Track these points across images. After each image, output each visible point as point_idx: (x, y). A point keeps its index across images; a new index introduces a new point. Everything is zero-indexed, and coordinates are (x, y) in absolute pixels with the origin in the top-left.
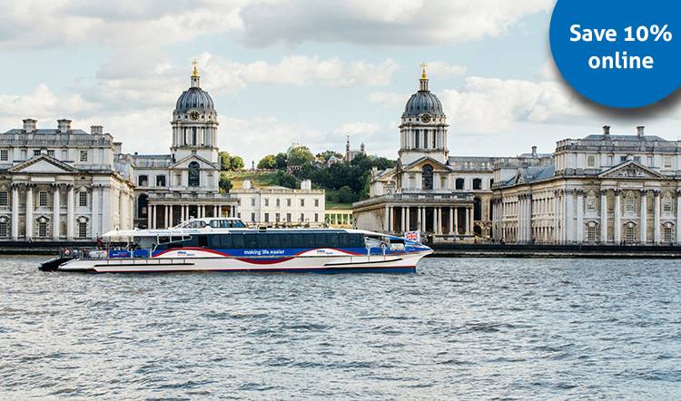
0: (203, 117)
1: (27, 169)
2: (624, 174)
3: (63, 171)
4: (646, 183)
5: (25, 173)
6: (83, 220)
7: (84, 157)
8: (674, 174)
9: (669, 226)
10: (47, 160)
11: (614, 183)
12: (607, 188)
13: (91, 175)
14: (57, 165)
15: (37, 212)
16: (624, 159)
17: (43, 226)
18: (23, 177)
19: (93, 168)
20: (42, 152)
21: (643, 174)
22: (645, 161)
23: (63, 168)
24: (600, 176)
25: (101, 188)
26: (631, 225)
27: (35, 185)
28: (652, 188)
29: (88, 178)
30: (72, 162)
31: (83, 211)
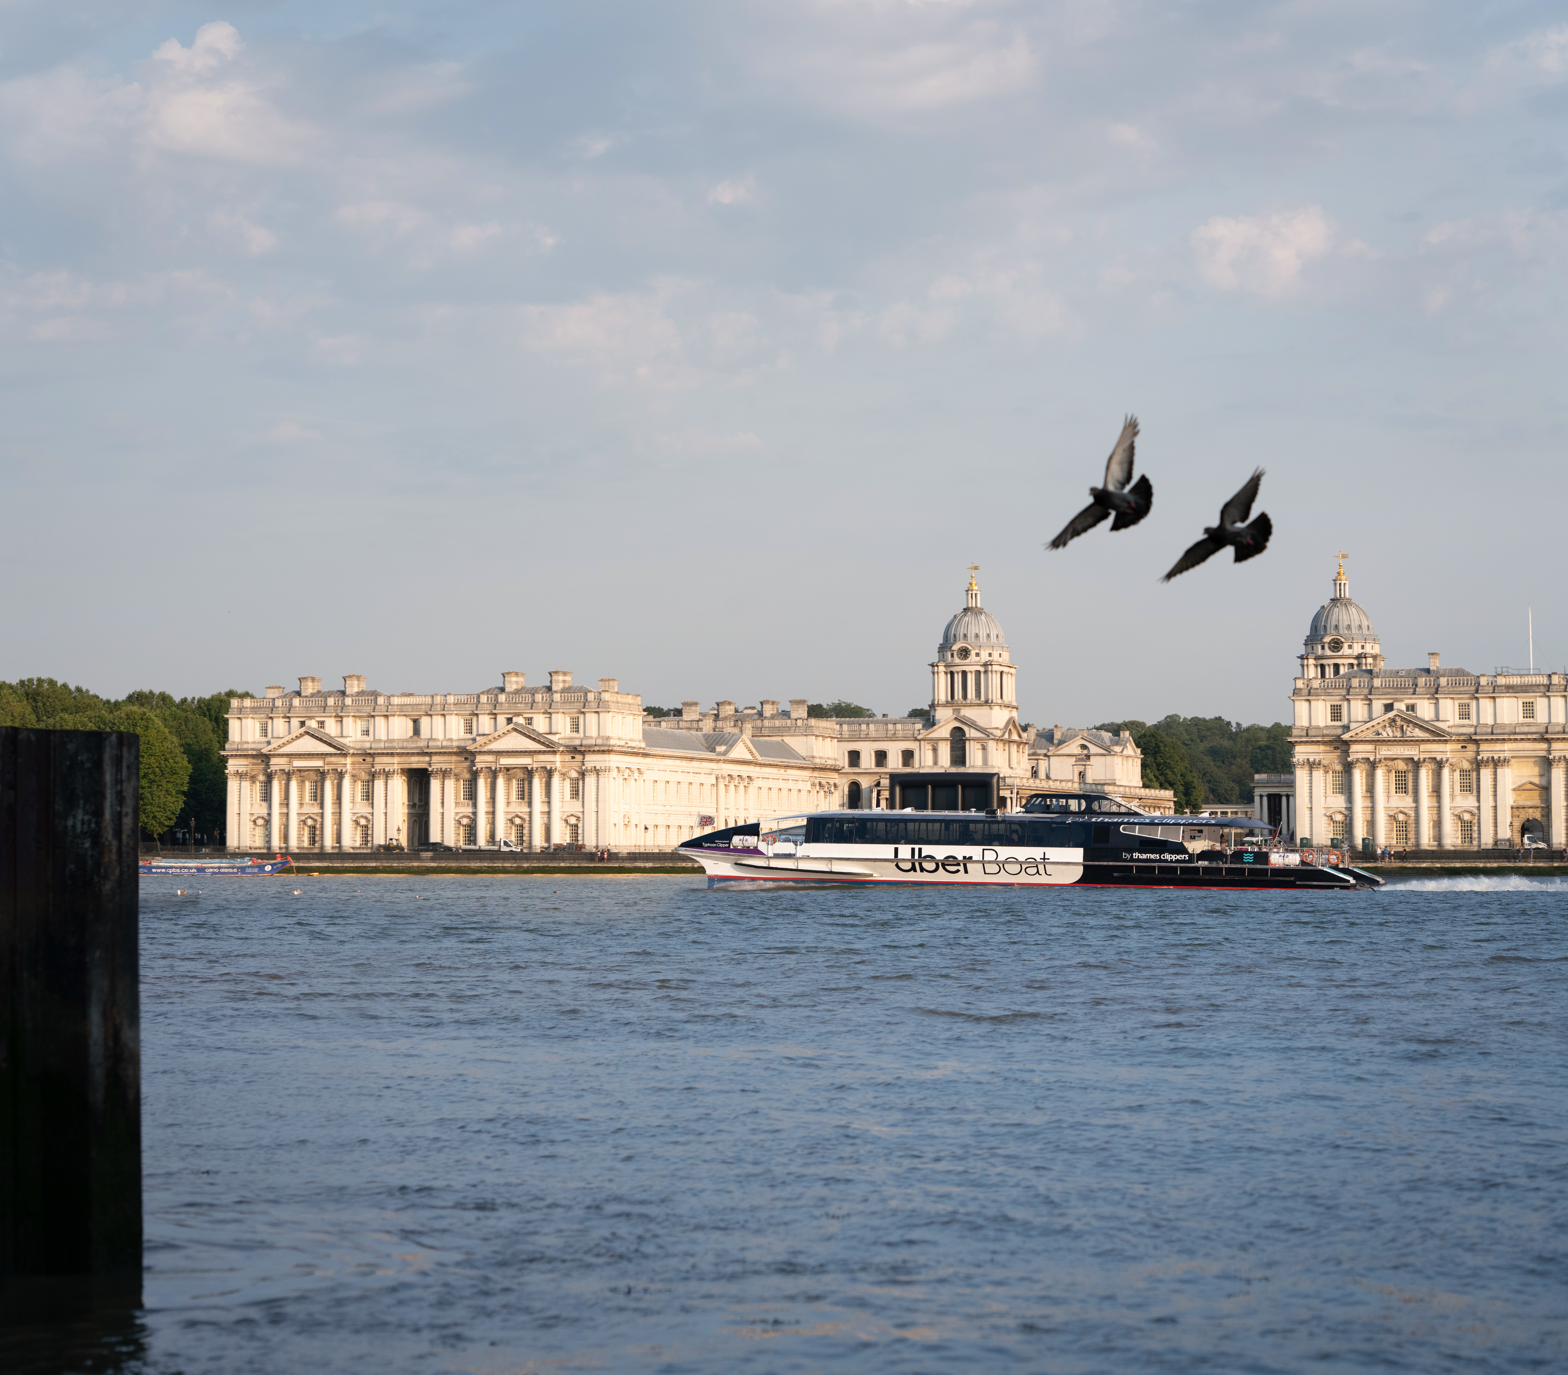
0: (977, 655)
1: (495, 746)
2: (1388, 733)
3: (543, 748)
4: (1423, 747)
5: (490, 752)
6: (573, 821)
7: (576, 728)
8: (1472, 730)
9: (1467, 817)
10: (520, 732)
11: (1370, 747)
12: (1360, 756)
13: (583, 753)
14: (534, 739)
15: (510, 809)
16: (1389, 708)
17: (522, 830)
18: (490, 758)
19: (585, 742)
20: (515, 720)
21: (1418, 733)
22: (1425, 710)
23: (543, 744)
24: (1346, 737)
25: (597, 771)
26: (1401, 817)
27: (508, 769)
28: (1433, 755)
29: (579, 757)
30: (556, 734)
31: (575, 807)
